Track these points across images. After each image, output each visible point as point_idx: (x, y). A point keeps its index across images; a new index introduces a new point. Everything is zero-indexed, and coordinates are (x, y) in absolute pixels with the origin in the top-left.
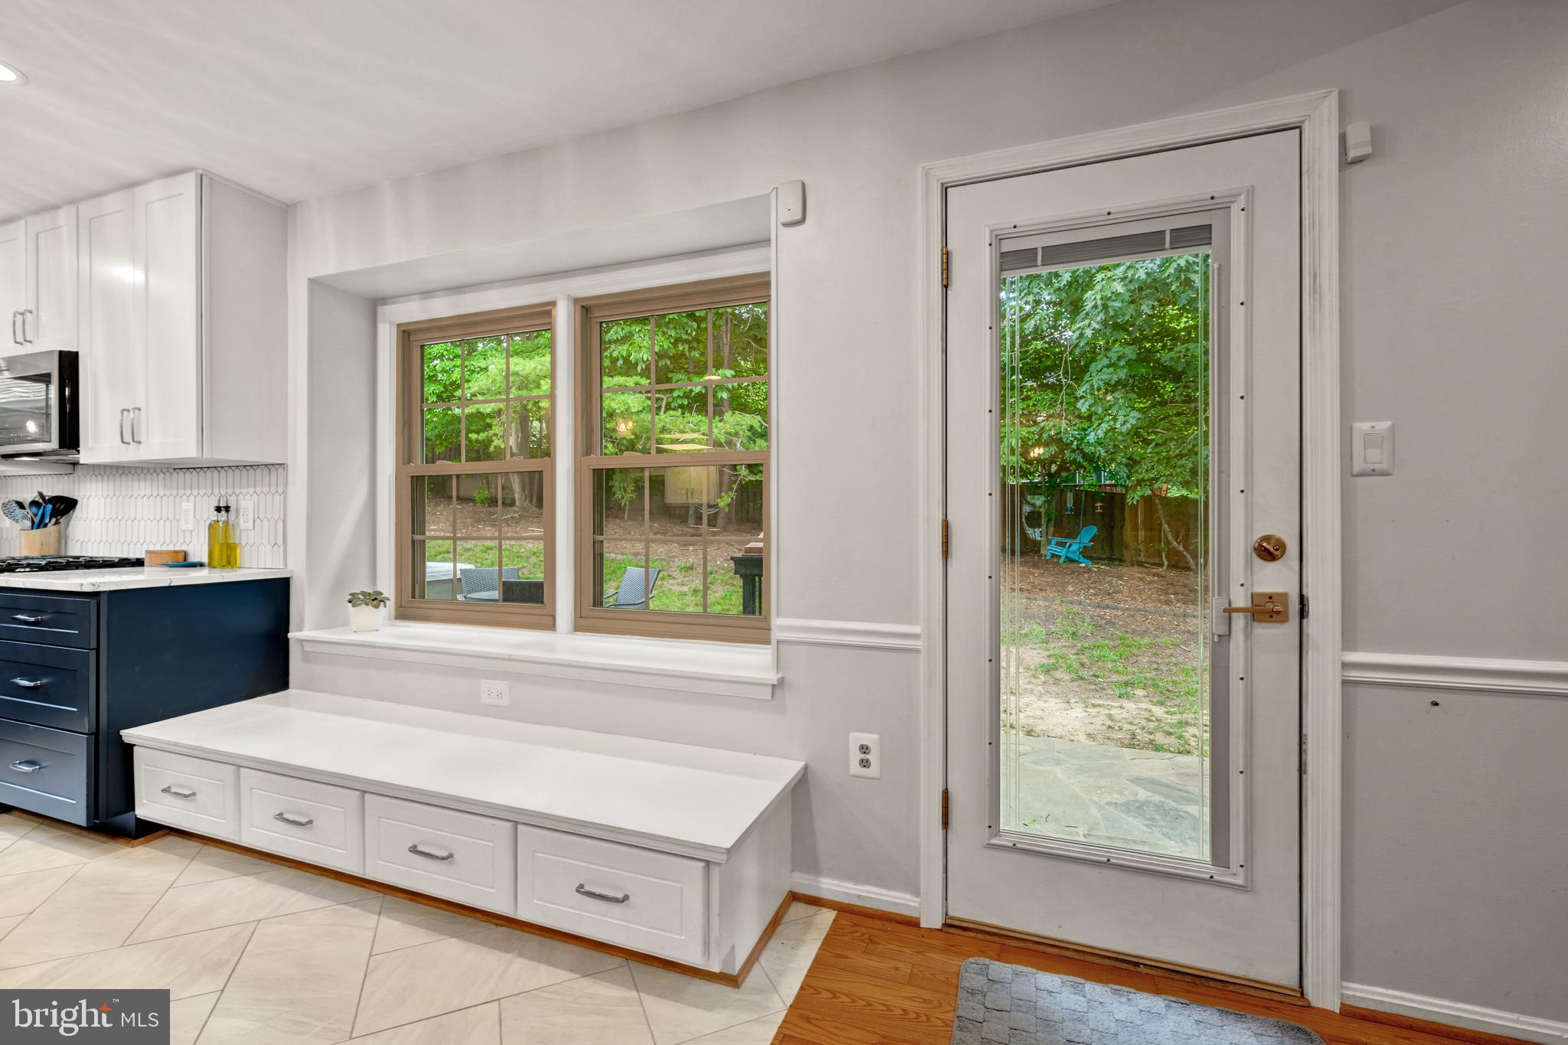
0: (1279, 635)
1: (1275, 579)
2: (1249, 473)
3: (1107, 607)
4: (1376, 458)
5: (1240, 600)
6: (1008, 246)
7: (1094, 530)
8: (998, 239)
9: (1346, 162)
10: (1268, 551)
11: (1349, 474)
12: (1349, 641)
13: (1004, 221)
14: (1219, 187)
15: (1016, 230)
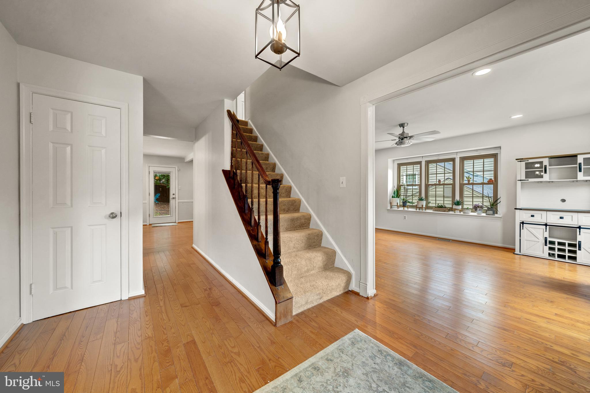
0: (174, 200)
1: (174, 196)
2: (172, 190)
3: (163, 210)
4: (180, 189)
5: (172, 198)
6: (155, 172)
7: (159, 194)
8: (154, 171)
9: (178, 171)
10: (174, 194)
11: (178, 190)
12: (178, 200)
13: (155, 170)
14: (170, 170)
15: (155, 171)
